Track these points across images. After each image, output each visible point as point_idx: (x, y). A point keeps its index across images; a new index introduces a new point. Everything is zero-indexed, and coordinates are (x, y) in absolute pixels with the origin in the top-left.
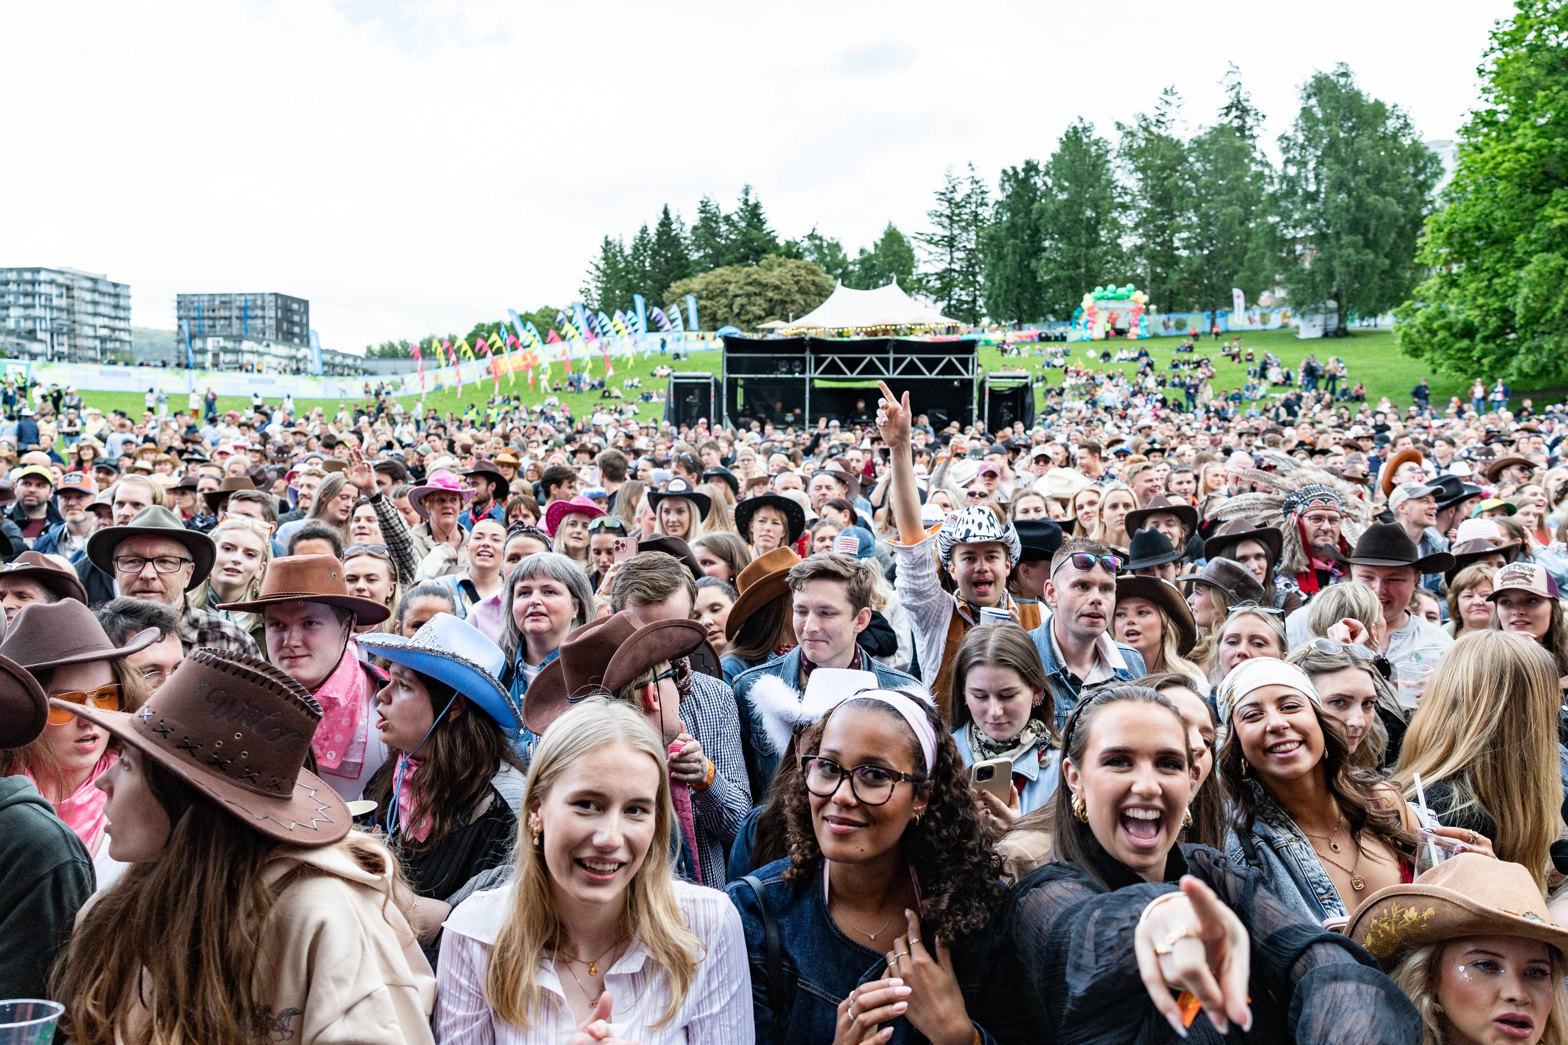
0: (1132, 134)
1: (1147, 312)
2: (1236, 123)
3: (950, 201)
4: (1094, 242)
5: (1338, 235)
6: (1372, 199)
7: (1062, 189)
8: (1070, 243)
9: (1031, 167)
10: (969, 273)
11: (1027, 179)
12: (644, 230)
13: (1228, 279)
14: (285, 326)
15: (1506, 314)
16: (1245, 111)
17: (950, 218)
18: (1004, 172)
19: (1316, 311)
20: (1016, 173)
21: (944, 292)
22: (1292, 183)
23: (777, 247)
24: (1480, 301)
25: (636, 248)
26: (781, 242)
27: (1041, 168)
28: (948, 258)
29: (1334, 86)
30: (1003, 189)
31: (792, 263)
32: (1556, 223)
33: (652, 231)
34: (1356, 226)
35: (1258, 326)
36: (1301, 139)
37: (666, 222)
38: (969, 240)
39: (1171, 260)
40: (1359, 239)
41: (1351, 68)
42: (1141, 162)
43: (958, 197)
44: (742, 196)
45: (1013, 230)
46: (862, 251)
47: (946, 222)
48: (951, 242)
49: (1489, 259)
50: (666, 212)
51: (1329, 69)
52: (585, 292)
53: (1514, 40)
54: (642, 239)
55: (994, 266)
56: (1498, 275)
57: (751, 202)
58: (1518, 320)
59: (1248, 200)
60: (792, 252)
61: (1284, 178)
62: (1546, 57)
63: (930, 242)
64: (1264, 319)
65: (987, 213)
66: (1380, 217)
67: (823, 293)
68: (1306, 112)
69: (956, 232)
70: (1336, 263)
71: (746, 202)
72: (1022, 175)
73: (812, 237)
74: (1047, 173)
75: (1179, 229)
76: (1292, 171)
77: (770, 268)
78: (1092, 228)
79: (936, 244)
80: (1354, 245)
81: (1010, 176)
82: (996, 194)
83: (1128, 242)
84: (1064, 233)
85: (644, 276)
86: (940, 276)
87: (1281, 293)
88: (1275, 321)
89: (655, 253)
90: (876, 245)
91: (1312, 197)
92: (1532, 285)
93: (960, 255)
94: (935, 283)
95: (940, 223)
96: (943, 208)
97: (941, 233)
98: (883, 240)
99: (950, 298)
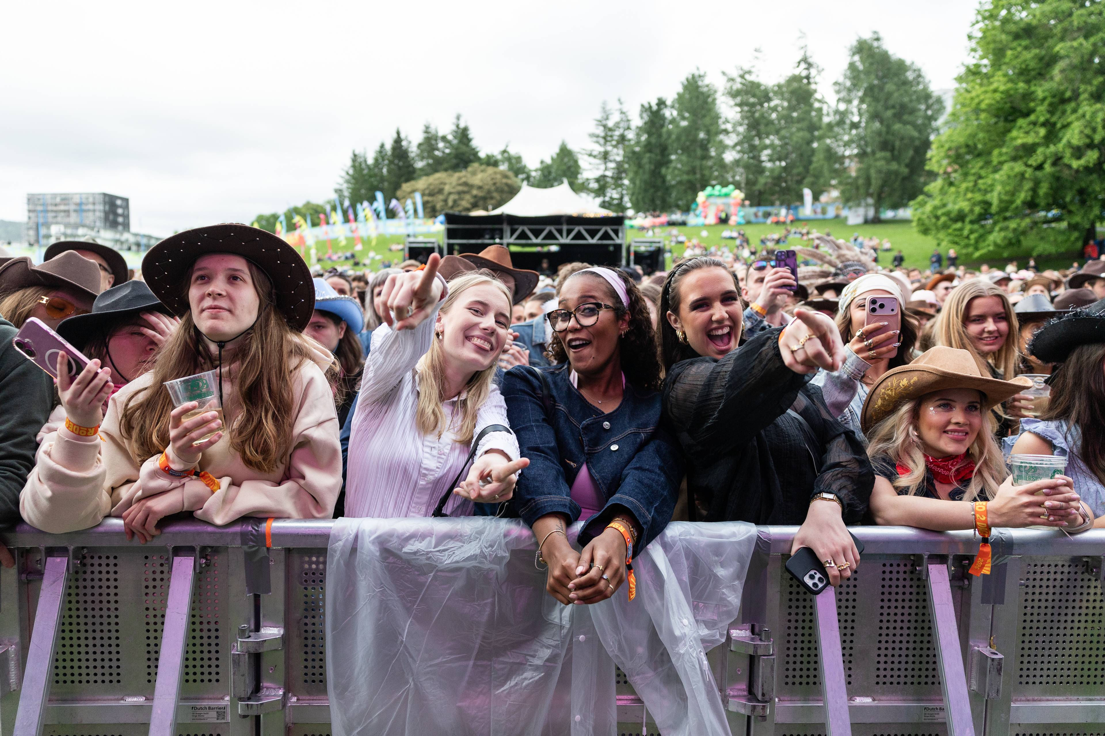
0: (732, 80)
1: (743, 205)
2: (804, 73)
3: (605, 126)
4: (706, 157)
5: (873, 153)
6: (897, 126)
7: (684, 118)
8: (689, 156)
9: (661, 103)
10: (617, 178)
11: (659, 110)
12: (382, 146)
13: (800, 182)
14: (111, 217)
15: (987, 204)
16: (810, 65)
17: (605, 138)
18: (643, 106)
19: (859, 205)
20: (650, 107)
21: (601, 191)
22: (843, 115)
23: (479, 159)
24: (969, 195)
25: (376, 160)
26: (482, 155)
27: (669, 103)
28: (603, 167)
29: (870, 48)
30: (642, 118)
31: (491, 170)
32: (1019, 142)
33: (389, 146)
34: (886, 145)
35: (820, 216)
36: (848, 83)
37: (398, 141)
38: (618, 155)
39: (760, 170)
40: (888, 154)
41: (881, 35)
42: (738, 100)
43: (610, 124)
44: (455, 121)
45: (648, 147)
46: (542, 162)
47: (602, 141)
48: (605, 156)
49: (976, 166)
50: (398, 133)
51: (867, 36)
52: (339, 191)
53: (992, 16)
54: (381, 152)
55: (636, 173)
56: (980, 177)
57: (462, 125)
58: (994, 209)
59: (813, 127)
60: (491, 162)
61: (837, 112)
62: (1012, 27)
63: (590, 155)
64: (824, 212)
65: (630, 135)
66: (902, 139)
67: (512, 191)
68: (852, 66)
69: (609, 148)
70: (873, 173)
71: (458, 126)
72: (655, 108)
73: (504, 151)
74: (673, 107)
75: (766, 147)
76: (842, 107)
77: (474, 173)
78: (704, 146)
79: (595, 157)
80: (884, 158)
81: (646, 109)
82: (637, 121)
83: (729, 157)
84: (686, 150)
85: (382, 179)
86: (598, 180)
87: (835, 193)
88: (831, 213)
89: (391, 162)
90: (552, 159)
91: (855, 126)
92: (1003, 184)
93: (612, 165)
94: (594, 185)
95: (598, 142)
96: (600, 131)
97: (598, 149)
98: (558, 155)
99: (605, 196)
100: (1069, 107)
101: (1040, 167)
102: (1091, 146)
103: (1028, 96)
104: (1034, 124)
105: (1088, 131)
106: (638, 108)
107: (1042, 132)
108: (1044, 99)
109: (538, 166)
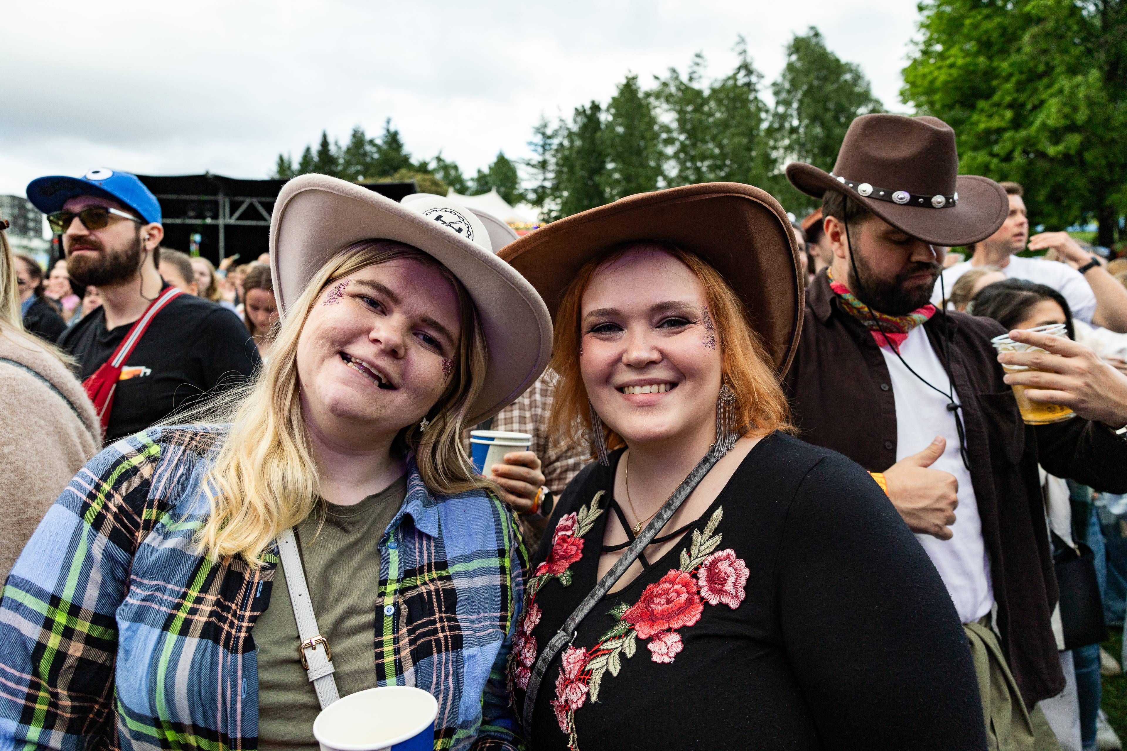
0: (666, 84)
2: (744, 81)
3: (543, 134)
4: (643, 166)
7: (619, 124)
8: (627, 165)
9: (595, 108)
10: (556, 189)
11: (593, 114)
12: (308, 150)
14: (21, 222)
16: (750, 72)
18: (576, 109)
20: (584, 111)
21: (538, 202)
22: (783, 118)
23: (409, 166)
25: (301, 164)
26: (413, 161)
27: (604, 106)
28: (541, 177)
29: (809, 45)
30: (576, 122)
31: (420, 177)
33: (315, 150)
36: (788, 84)
37: (325, 145)
41: (820, 30)
42: (675, 106)
43: (549, 132)
44: (385, 124)
45: (583, 153)
46: (479, 171)
47: (540, 150)
48: (544, 166)
50: (325, 136)
51: (803, 32)
54: (306, 157)
55: (569, 181)
57: (393, 129)
59: (751, 134)
60: (422, 169)
61: (776, 115)
63: (529, 165)
68: (790, 66)
69: (547, 157)
71: (388, 130)
72: (589, 112)
73: (439, 159)
74: (607, 111)
76: (781, 109)
78: (642, 155)
79: (532, 165)
81: (580, 112)
82: (571, 126)
83: (670, 167)
84: (624, 158)
86: (535, 191)
89: (317, 168)
90: (490, 167)
91: (794, 130)
93: (551, 175)
94: (532, 196)
95: (535, 151)
96: (539, 139)
97: (537, 158)
98: (496, 164)
99: (542, 207)
100: (1041, 84)
101: (1008, 158)
102: (1072, 128)
103: (990, 74)
104: (998, 105)
105: (1067, 110)
106: (573, 112)
107: (1009, 114)
108: (1010, 75)
109: (475, 175)
